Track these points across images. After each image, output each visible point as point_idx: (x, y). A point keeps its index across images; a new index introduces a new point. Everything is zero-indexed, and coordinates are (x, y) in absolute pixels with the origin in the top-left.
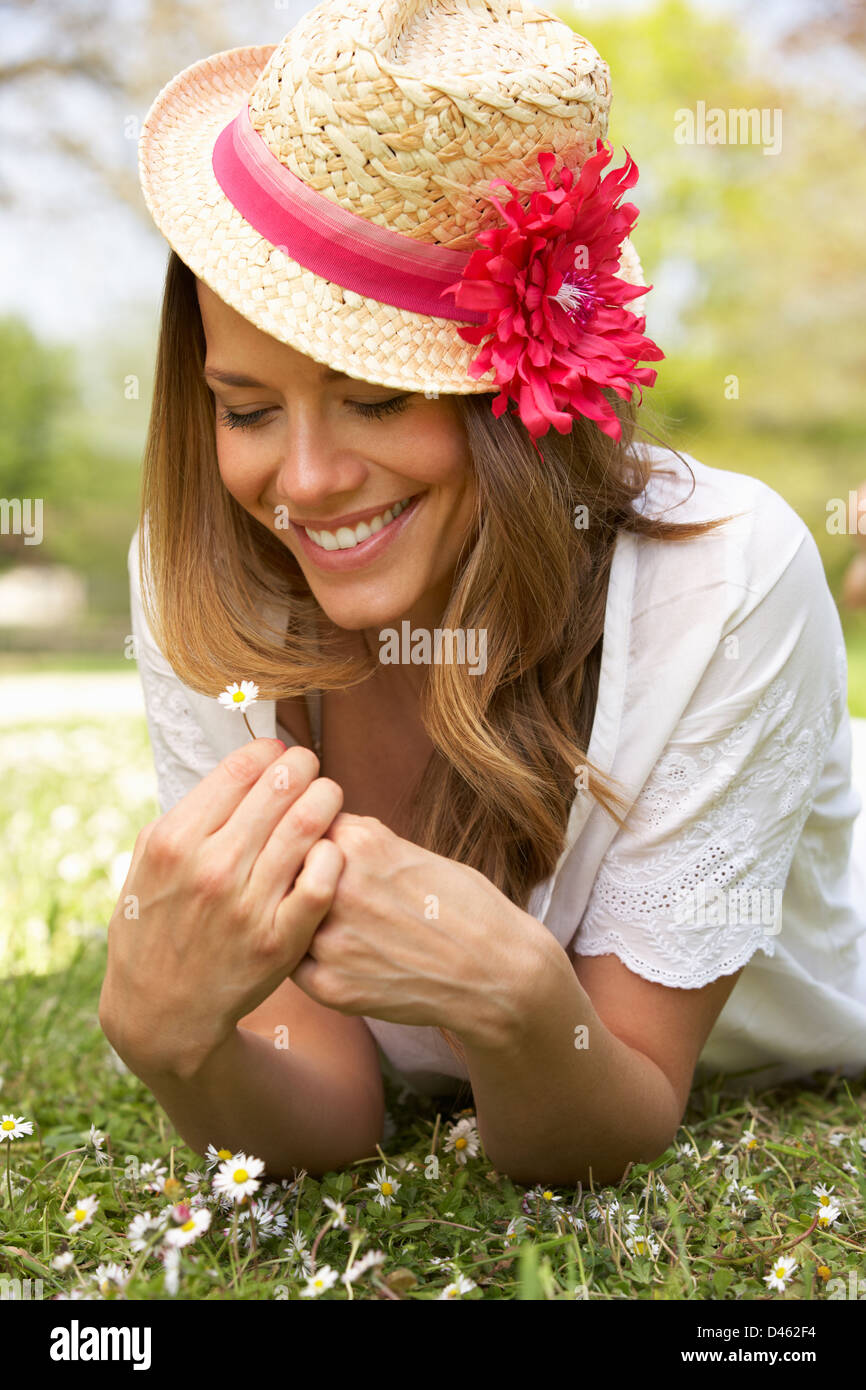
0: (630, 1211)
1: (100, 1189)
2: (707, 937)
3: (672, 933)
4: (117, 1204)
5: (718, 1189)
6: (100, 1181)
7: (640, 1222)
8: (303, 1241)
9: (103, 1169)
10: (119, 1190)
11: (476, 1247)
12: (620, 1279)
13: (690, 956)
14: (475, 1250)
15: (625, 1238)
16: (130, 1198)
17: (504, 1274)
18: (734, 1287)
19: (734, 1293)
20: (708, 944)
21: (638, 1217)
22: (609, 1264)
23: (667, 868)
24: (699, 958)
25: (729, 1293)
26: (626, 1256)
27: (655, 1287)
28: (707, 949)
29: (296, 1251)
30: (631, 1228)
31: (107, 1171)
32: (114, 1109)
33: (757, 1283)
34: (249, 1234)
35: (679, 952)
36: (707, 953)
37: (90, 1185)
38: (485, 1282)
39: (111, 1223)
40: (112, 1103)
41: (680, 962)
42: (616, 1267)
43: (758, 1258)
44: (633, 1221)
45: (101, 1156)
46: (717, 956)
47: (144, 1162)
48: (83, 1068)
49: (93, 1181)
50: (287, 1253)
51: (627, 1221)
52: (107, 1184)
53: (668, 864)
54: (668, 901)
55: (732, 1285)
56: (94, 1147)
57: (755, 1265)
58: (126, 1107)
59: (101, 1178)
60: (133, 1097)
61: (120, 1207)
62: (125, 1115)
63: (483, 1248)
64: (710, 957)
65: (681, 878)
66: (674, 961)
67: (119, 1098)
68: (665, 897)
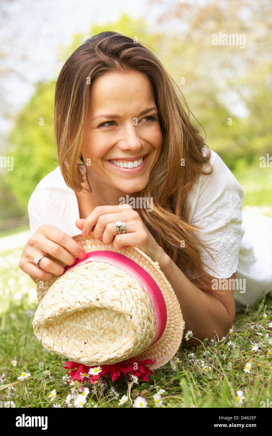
0: (201, 360)
1: (53, 387)
2: (229, 263)
3: (221, 264)
4: (59, 390)
5: (225, 348)
6: (52, 384)
7: (205, 362)
8: (114, 389)
9: (52, 381)
10: (58, 386)
11: (163, 380)
12: (204, 380)
13: (226, 269)
14: (162, 381)
15: (202, 368)
16: (62, 387)
17: (172, 386)
18: (236, 375)
19: (236, 376)
20: (229, 265)
21: (204, 362)
22: (200, 376)
23: (216, 247)
24: (228, 269)
25: (235, 376)
26: (204, 373)
27: (215, 380)
28: (229, 267)
29: (113, 392)
30: (203, 365)
31: (54, 381)
32: (50, 363)
33: (242, 372)
34: (99, 391)
35: (223, 269)
36: (229, 268)
37: (50, 386)
38: (167, 389)
39: (59, 395)
40: (49, 361)
41: (224, 271)
42: (202, 377)
43: (240, 365)
44: (203, 363)
45: (51, 377)
46: (231, 268)
47: (63, 376)
48: (38, 353)
49: (51, 385)
50: (110, 393)
51: (201, 364)
52: (54, 384)
53: (216, 246)
54: (218, 255)
55: (235, 374)
56: (48, 375)
57: (240, 367)
58: (53, 361)
59: (52, 383)
60: (54, 358)
61: (60, 390)
62: (53, 364)
63: (164, 380)
64: (230, 269)
65: (220, 248)
66: (222, 271)
67: (51, 359)
68: (217, 254)
